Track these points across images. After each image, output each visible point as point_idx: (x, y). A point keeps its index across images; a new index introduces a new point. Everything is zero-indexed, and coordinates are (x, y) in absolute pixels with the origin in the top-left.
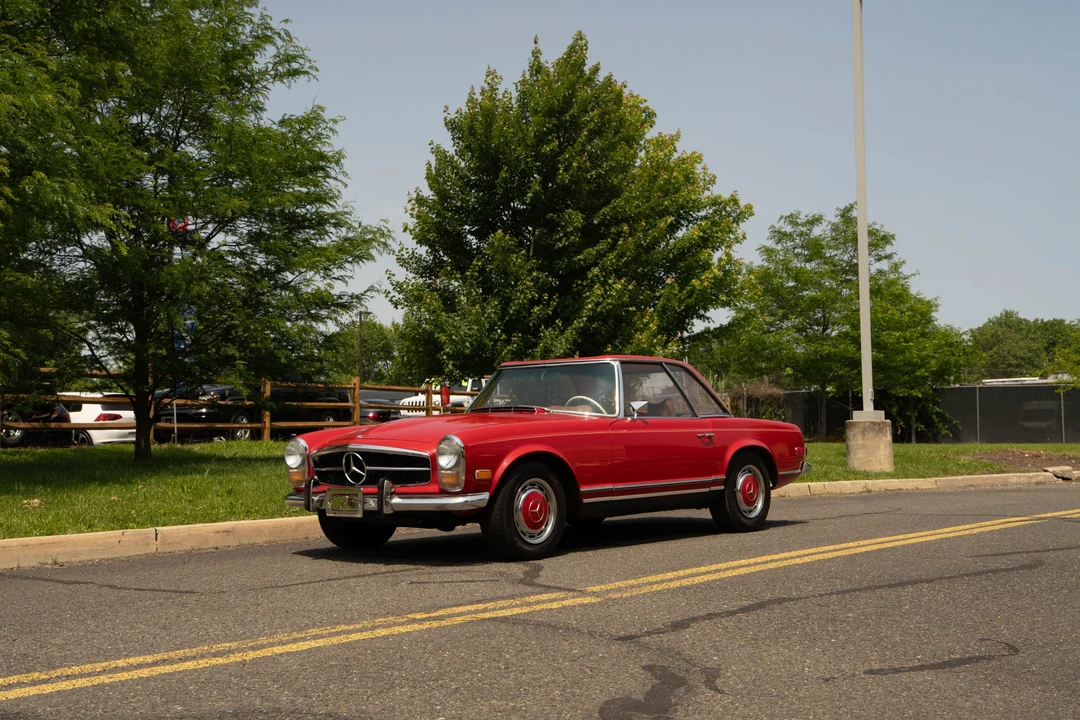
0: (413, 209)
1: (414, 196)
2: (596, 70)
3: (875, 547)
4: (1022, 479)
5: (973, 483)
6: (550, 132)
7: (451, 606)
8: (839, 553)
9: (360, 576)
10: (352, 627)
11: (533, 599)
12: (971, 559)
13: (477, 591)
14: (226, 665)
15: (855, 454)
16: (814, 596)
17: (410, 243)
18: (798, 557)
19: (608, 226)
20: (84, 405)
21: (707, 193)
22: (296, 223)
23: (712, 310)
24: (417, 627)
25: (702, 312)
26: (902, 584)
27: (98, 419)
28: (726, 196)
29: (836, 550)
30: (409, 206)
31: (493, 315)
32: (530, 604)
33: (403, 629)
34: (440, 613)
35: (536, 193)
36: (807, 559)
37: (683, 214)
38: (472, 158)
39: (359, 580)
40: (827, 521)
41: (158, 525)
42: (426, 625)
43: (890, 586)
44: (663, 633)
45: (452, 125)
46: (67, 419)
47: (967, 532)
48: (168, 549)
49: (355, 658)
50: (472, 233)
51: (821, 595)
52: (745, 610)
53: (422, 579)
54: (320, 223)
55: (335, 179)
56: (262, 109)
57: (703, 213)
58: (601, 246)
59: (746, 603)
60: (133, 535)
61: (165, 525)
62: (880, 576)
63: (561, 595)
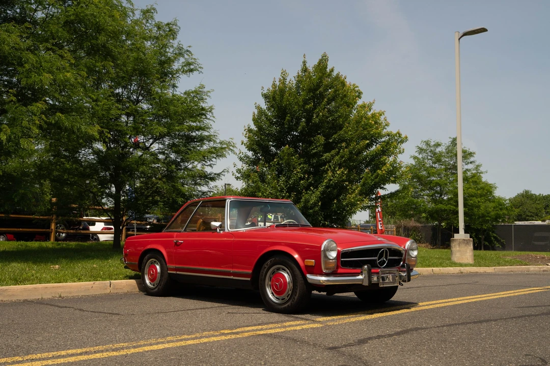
0: (246, 134)
1: (247, 128)
2: (332, 70)
3: (466, 301)
4: (536, 269)
5: (512, 270)
6: (310, 99)
7: (244, 327)
8: (448, 304)
9: (204, 308)
10: (189, 337)
11: (288, 324)
12: (516, 309)
13: (260, 319)
14: (117, 356)
15: (455, 254)
16: (435, 327)
17: (244, 150)
18: (427, 305)
19: (337, 144)
20: (96, 223)
21: (385, 130)
22: (190, 139)
23: (387, 185)
24: (223, 338)
25: (382, 186)
26: (481, 322)
27: (102, 229)
28: (394, 132)
29: (446, 302)
30: (245, 133)
31: (282, 185)
32: (285, 327)
33: (215, 339)
34: (238, 330)
35: (303, 128)
36: (431, 307)
37: (373, 139)
38: (274, 111)
39: (203, 310)
40: (441, 287)
41: (112, 280)
42: (228, 337)
43: (475, 323)
44: (353, 346)
45: (266, 96)
46: (88, 229)
47: (512, 295)
48: (116, 292)
49: (186, 355)
50: (273, 146)
51: (438, 327)
52: (398, 334)
53: (234, 311)
54: (201, 140)
55: (209, 119)
56: (177, 87)
57: (383, 140)
58: (333, 152)
59: (399, 330)
60: (99, 284)
61: (116, 279)
62: (469, 317)
63: (302, 322)
